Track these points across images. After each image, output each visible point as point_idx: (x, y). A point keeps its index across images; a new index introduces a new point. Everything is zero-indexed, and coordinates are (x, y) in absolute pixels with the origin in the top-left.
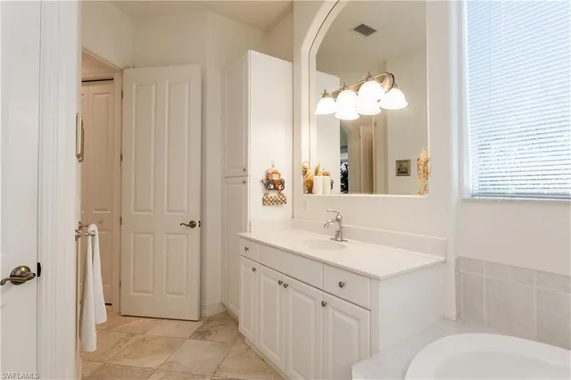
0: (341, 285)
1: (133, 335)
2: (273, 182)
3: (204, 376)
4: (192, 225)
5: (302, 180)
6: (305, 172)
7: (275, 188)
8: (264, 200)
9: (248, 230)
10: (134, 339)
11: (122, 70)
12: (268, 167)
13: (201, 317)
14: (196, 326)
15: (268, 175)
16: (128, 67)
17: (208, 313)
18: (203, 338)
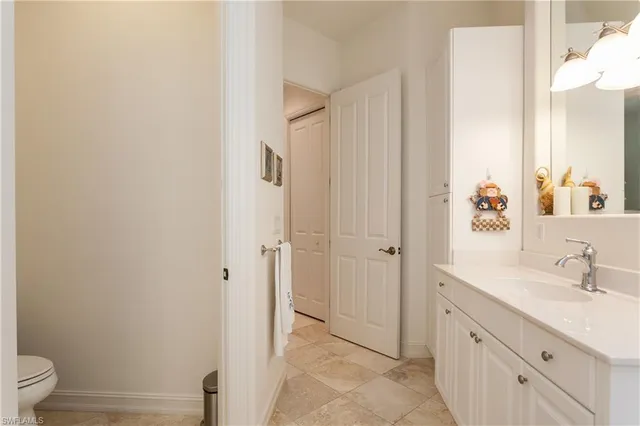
0: (546, 357)
1: (334, 355)
2: (488, 200)
3: (384, 420)
4: (391, 251)
5: (536, 194)
6: (540, 183)
7: (491, 208)
8: (474, 224)
9: (450, 260)
10: (334, 359)
11: (329, 96)
12: (480, 179)
13: (401, 356)
14: (395, 364)
15: (480, 190)
16: (335, 91)
17: (410, 353)
18: (397, 380)
